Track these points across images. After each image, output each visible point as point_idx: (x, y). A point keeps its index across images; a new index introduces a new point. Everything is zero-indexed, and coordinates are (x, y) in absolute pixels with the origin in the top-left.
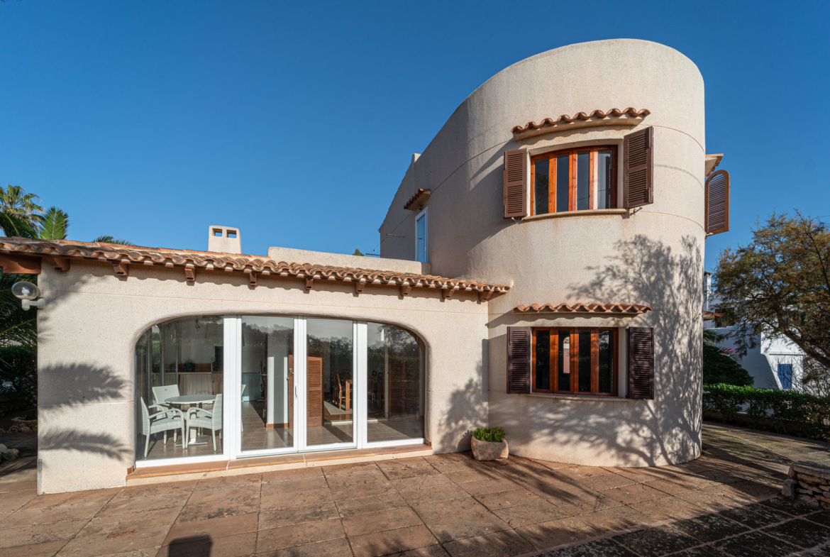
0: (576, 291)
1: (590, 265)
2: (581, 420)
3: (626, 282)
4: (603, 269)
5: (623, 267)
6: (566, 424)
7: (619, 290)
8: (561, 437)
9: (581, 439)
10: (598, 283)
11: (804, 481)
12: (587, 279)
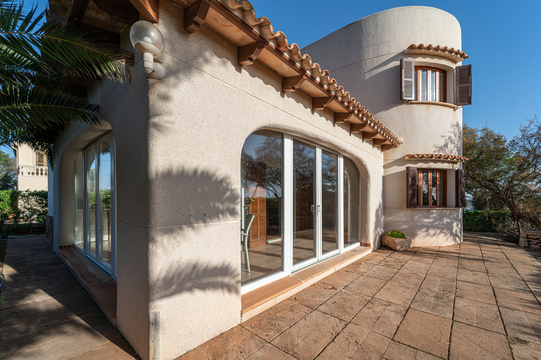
0: (438, 149)
1: (443, 134)
2: (441, 221)
3: (455, 146)
4: (447, 138)
5: (454, 138)
6: (434, 224)
7: (453, 150)
8: (432, 232)
9: (441, 232)
10: (446, 146)
11: (531, 238)
12: (441, 143)
